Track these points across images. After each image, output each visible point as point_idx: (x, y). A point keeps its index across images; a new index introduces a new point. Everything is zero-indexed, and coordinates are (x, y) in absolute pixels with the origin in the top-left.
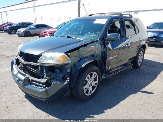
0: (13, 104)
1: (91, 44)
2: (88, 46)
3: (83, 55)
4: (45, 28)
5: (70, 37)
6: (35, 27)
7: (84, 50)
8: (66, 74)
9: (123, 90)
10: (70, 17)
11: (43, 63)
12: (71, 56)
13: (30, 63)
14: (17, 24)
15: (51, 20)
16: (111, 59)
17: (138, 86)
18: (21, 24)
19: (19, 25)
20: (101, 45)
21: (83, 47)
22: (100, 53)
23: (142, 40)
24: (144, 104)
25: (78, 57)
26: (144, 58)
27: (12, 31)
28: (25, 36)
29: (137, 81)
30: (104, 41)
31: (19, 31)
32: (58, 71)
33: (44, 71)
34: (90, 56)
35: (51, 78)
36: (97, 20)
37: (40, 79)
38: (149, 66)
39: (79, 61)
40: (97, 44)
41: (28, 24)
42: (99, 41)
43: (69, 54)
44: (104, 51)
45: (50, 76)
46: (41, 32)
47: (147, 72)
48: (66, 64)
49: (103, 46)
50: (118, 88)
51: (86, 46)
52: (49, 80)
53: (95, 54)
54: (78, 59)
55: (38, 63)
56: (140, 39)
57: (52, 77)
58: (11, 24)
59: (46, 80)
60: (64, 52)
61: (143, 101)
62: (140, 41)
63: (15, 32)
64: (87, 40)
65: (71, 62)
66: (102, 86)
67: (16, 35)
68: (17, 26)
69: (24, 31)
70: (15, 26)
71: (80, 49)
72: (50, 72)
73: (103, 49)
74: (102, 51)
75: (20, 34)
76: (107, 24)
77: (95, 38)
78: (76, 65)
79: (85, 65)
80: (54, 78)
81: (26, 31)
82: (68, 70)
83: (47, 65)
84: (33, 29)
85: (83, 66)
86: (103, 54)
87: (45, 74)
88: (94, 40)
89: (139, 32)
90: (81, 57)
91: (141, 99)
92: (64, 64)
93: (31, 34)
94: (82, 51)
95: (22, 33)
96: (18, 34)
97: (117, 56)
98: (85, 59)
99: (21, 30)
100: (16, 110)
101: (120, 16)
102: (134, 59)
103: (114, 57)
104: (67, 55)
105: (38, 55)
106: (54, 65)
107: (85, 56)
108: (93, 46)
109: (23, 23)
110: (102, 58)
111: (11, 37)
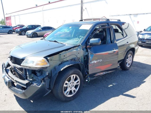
0: (10, 98)
1: (72, 49)
2: (69, 50)
3: (63, 59)
4: (51, 30)
5: (56, 42)
6: (42, 29)
7: (65, 54)
8: (45, 77)
9: (109, 90)
10: (74, 20)
11: (25, 66)
12: (51, 60)
13: (15, 66)
14: (27, 26)
15: (57, 22)
16: (94, 63)
17: (124, 87)
18: (30, 26)
19: (28, 27)
20: (83, 50)
21: (64, 52)
22: (82, 57)
23: (130, 43)
24: (126, 104)
25: (58, 61)
26: (134, 60)
27: (22, 32)
28: (32, 37)
29: (125, 82)
30: (86, 46)
31: (28, 33)
32: (38, 74)
33: (27, 73)
34: (71, 60)
35: (33, 80)
36: (83, 25)
37: (23, 81)
38: (140, 68)
39: (60, 64)
40: (79, 49)
41: (36, 26)
42: (81, 45)
43: (49, 58)
44: (86, 54)
45: (32, 78)
46: (45, 35)
47: (137, 74)
48: (45, 68)
49: (85, 50)
50: (105, 88)
51: (67, 51)
52: (31, 81)
53: (77, 57)
54: (60, 63)
55: (21, 66)
56: (127, 42)
57: (34, 78)
58: (23, 26)
59: (28, 81)
60: (44, 57)
61: (125, 101)
62: (128, 44)
63: (25, 33)
64: (70, 44)
65: (50, 66)
66: (91, 85)
67: (26, 36)
68: (26, 28)
69: (32, 33)
70: (25, 28)
71: (60, 53)
72: (33, 74)
73: (86, 53)
74: (84, 55)
75: (29, 35)
76: (91, 30)
77: (78, 43)
78: (56, 68)
79: (64, 68)
80: (36, 80)
81: (33, 33)
82: (47, 73)
83: (28, 68)
84: (40, 30)
85: (62, 70)
86: (86, 57)
87: (28, 75)
88: (76, 45)
89: (127, 35)
90: (62, 60)
91: (125, 99)
92: (43, 68)
93: (38, 35)
94: (62, 55)
95: (31, 34)
96: (27, 35)
97: (101, 60)
98: (65, 63)
99: (30, 32)
100: (11, 103)
101: (107, 21)
102: (122, 61)
103: (99, 61)
104: (47, 59)
105: (22, 58)
106: (34, 69)
107: (65, 60)
108: (74, 51)
109: (32, 26)
110: (85, 61)
111: (21, 38)
